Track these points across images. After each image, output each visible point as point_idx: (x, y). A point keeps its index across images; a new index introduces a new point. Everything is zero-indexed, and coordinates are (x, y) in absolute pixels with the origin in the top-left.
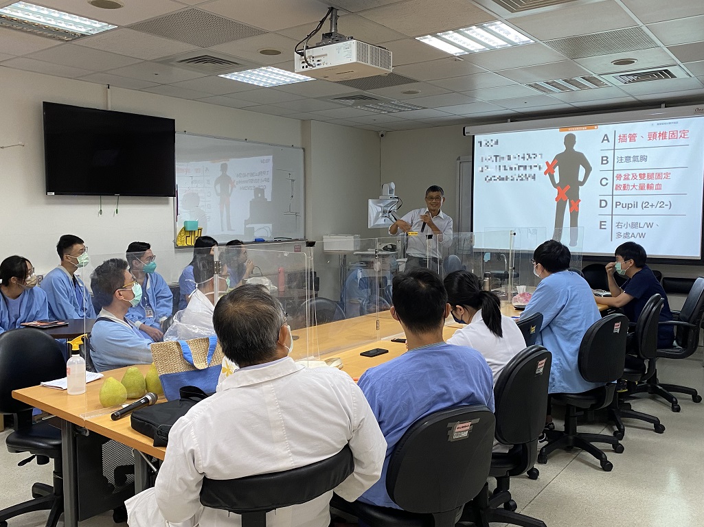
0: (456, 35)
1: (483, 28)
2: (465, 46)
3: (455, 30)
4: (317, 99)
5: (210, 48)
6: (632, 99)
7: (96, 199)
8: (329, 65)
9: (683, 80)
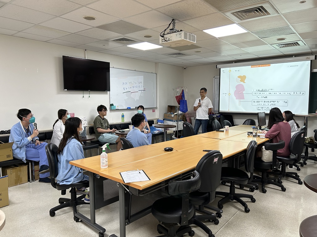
4: (162, 54)
5: (125, 35)
6: (282, 54)
7: (81, 92)
8: (173, 41)
9: (303, 46)
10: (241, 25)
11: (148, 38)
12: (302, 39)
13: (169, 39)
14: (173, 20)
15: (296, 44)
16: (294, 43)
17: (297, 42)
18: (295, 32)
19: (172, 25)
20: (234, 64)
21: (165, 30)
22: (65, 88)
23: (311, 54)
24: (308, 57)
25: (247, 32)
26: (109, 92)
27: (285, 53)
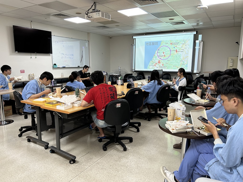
4: (92, 27)
5: (61, 12)
6: (175, 29)
7: (30, 54)
8: (94, 18)
9: (187, 25)
10: (142, 8)
13: (91, 16)
14: (95, 3)
15: (182, 23)
16: (181, 22)
17: (182, 22)
18: (179, 15)
19: (94, 6)
21: (89, 10)
22: (16, 51)
23: (194, 30)
25: (147, 13)
26: (52, 54)
27: (178, 29)
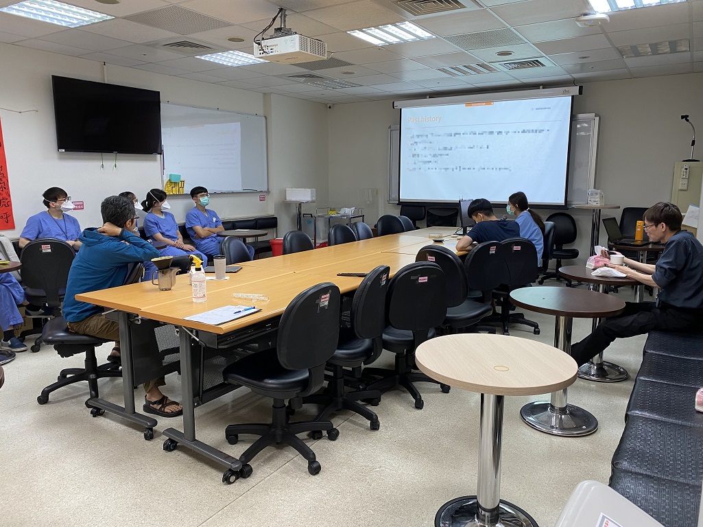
0: (377, 30)
1: (396, 26)
2: (384, 38)
3: (376, 27)
4: (275, 76)
5: (188, 36)
6: (517, 82)
7: (98, 155)
8: (279, 53)
9: (551, 68)
10: (418, 24)
11: (236, 42)
12: (545, 55)
13: (271, 49)
14: (281, 10)
16: (533, 61)
17: (537, 61)
18: (526, 41)
20: (428, 100)
21: (265, 30)
22: (60, 147)
23: (572, 83)
24: (566, 88)
25: (433, 36)
26: (162, 157)
27: (524, 81)
